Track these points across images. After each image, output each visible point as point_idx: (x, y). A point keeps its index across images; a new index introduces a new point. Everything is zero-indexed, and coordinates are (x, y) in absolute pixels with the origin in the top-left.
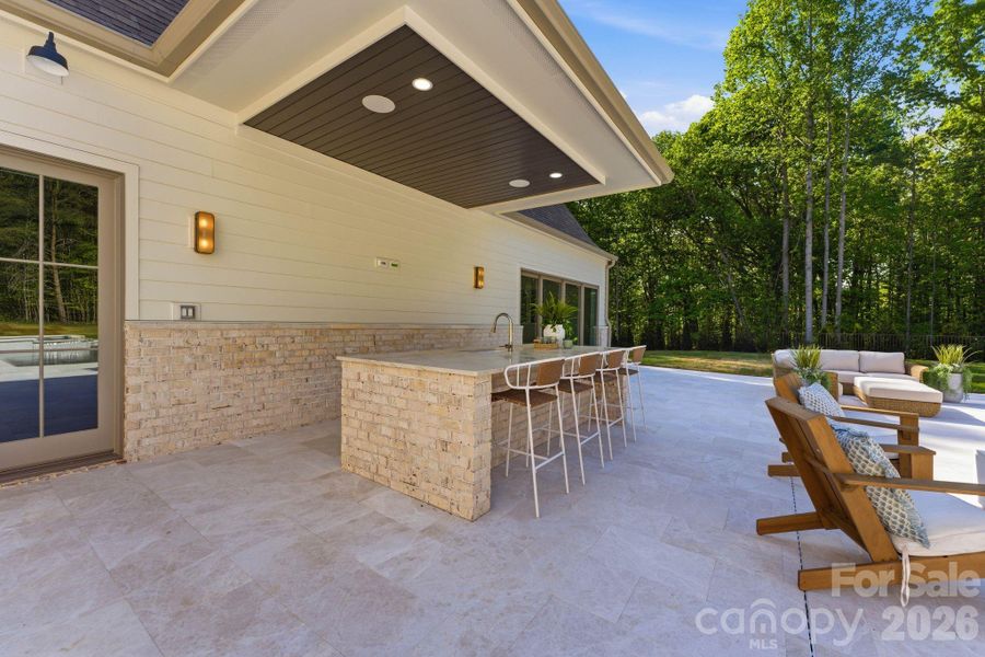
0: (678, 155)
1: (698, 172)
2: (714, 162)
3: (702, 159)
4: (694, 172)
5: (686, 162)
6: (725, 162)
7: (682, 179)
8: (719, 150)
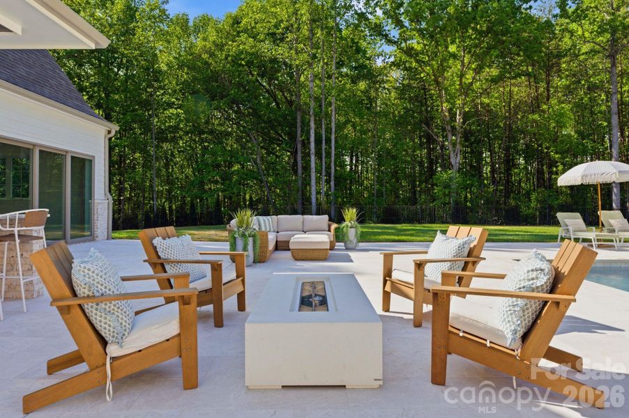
0: (211, 39)
1: (230, 58)
2: (242, 53)
3: (232, 48)
4: (226, 58)
5: (220, 47)
6: (252, 54)
7: (216, 62)
8: (247, 43)
